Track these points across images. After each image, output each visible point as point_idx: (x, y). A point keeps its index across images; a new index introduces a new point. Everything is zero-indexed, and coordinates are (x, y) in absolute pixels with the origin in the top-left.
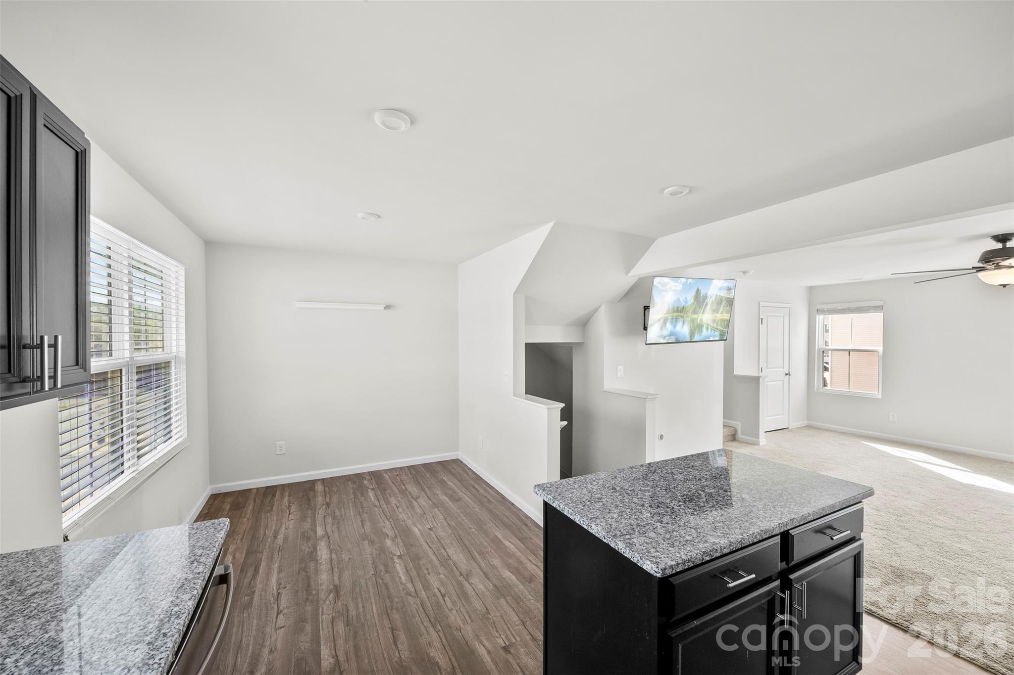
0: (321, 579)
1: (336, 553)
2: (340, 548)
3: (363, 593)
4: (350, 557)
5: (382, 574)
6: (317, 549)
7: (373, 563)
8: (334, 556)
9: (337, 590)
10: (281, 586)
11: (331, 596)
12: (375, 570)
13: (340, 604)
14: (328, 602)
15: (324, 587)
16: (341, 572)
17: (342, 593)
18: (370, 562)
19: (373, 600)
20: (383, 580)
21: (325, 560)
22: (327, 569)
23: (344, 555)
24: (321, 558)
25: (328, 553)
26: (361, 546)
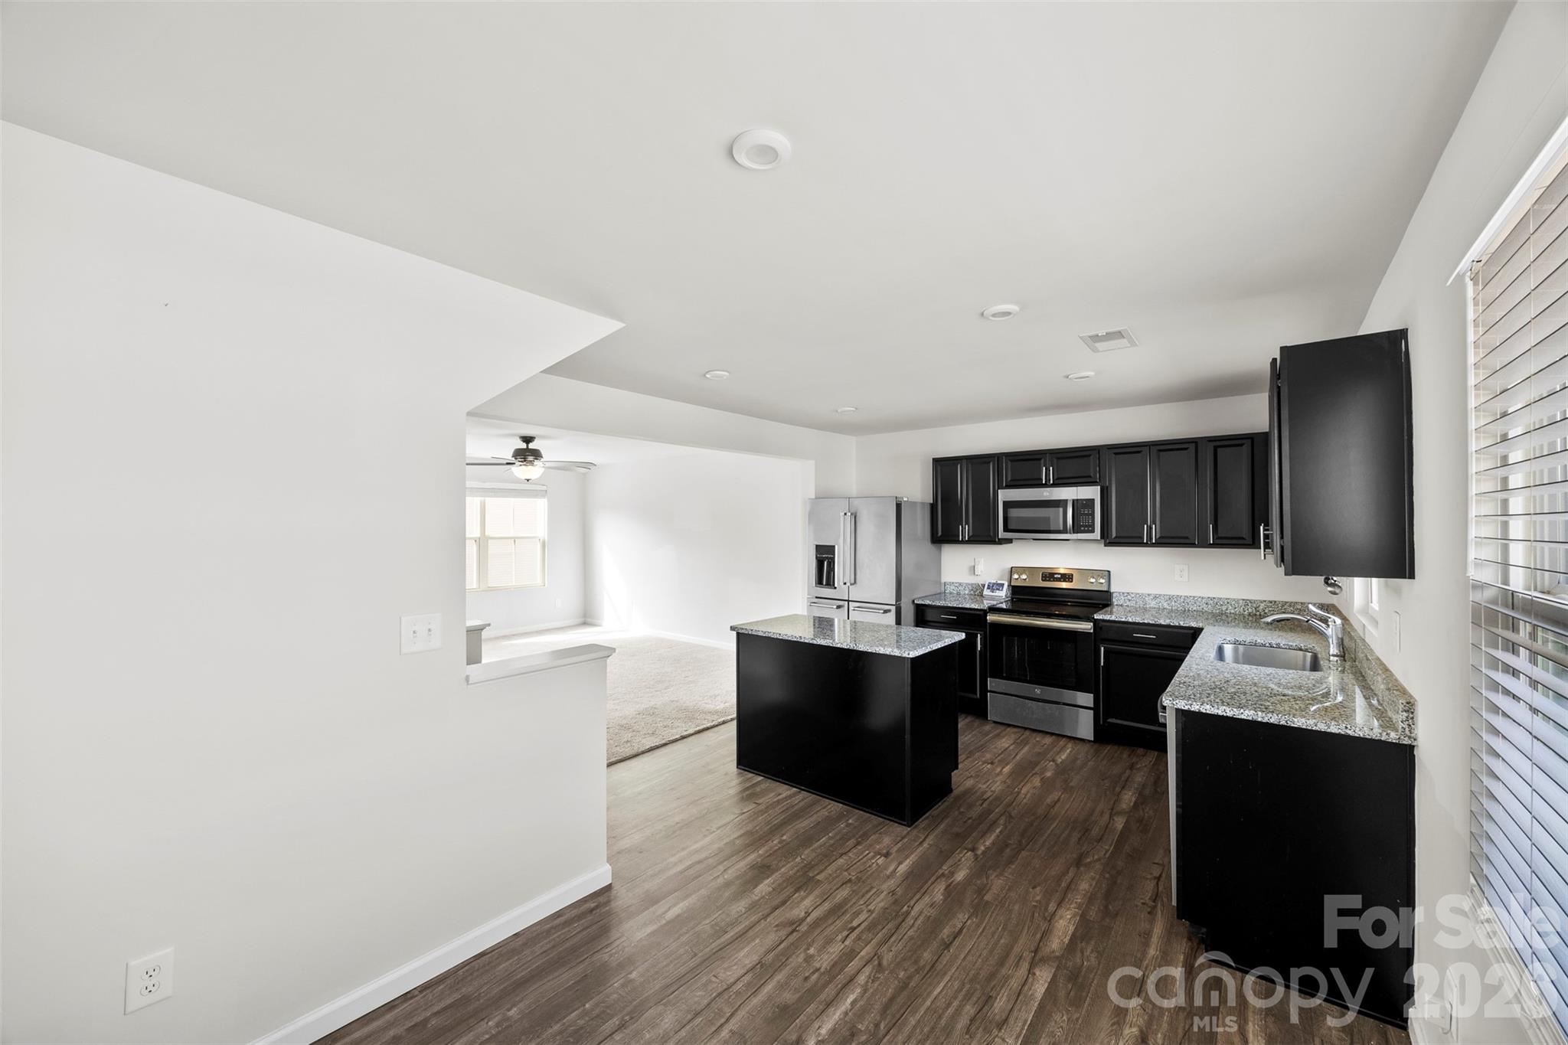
0: (1091, 885)
1: (1046, 909)
2: (1033, 916)
3: (1052, 843)
4: (1031, 890)
5: (1014, 846)
6: (1071, 940)
7: (1011, 862)
8: (1052, 907)
9: (1079, 862)
10: (1149, 910)
11: (1088, 860)
12: (1019, 852)
13: (1084, 849)
14: (1096, 857)
15: (1092, 874)
16: (1059, 879)
17: (1075, 856)
18: (1013, 867)
19: (1049, 832)
20: (1020, 841)
21: (1068, 909)
22: (1075, 892)
23: (1038, 898)
24: (1074, 916)
25: (1057, 917)
26: (1002, 895)
